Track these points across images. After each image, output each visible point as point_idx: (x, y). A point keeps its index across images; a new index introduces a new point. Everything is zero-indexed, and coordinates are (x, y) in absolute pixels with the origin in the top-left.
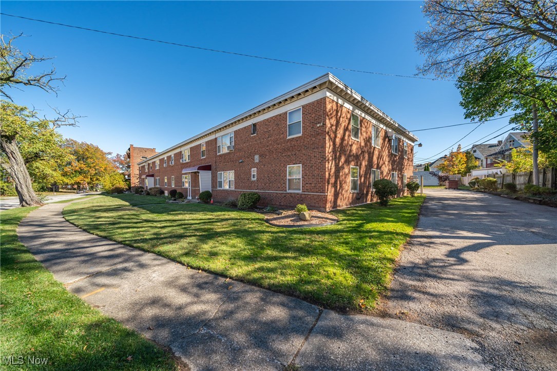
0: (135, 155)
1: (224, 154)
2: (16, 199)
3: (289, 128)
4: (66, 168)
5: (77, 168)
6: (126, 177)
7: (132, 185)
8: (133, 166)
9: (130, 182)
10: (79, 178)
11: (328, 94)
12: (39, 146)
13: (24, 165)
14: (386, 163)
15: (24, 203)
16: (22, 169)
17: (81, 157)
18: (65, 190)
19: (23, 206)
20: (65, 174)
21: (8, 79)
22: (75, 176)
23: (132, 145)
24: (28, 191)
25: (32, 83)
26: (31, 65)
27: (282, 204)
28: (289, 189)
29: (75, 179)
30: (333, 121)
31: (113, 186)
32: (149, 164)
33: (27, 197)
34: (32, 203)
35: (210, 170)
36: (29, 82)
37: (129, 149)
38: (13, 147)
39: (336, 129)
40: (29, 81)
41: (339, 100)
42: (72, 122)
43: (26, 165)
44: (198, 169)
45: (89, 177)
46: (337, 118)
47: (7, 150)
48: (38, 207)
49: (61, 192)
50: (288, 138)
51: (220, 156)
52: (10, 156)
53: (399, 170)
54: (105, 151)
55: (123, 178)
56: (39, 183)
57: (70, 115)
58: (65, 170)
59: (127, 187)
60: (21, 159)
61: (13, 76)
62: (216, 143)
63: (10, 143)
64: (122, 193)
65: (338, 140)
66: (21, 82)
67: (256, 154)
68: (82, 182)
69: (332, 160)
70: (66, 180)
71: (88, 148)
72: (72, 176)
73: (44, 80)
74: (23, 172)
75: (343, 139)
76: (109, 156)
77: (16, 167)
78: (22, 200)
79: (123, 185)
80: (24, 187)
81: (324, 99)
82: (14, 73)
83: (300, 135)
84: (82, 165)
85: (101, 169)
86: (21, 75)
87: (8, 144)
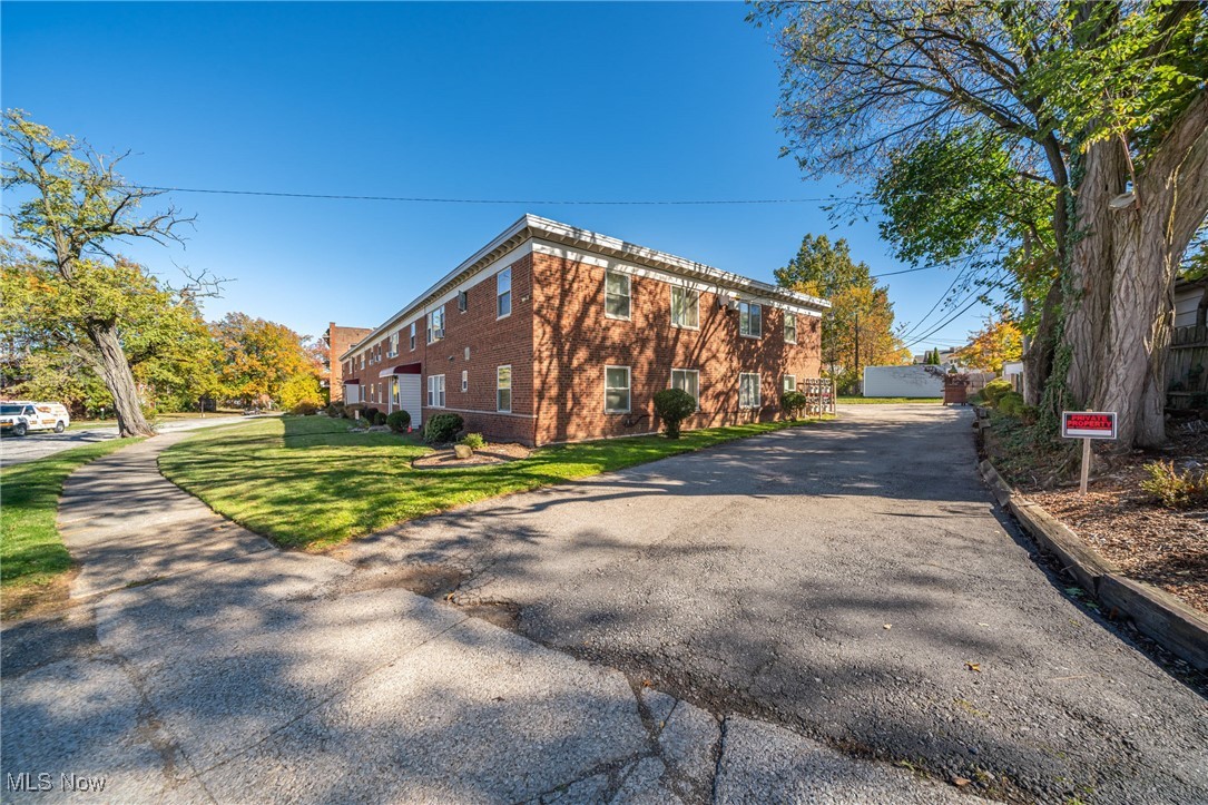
0: (338, 342)
1: (434, 345)
2: (114, 426)
3: (501, 302)
4: (227, 367)
5: (246, 369)
6: (322, 383)
7: (332, 400)
8: (334, 362)
9: (329, 394)
10: (248, 387)
11: (536, 246)
12: (152, 335)
13: (127, 369)
14: (722, 356)
15: (125, 431)
16: (123, 374)
17: (253, 347)
18: (229, 409)
19: (123, 436)
20: (224, 380)
21: (105, 229)
22: (243, 382)
23: (332, 324)
24: (132, 412)
25: (138, 231)
26: (139, 205)
27: (493, 434)
28: (501, 408)
29: (242, 387)
30: (553, 290)
31: (298, 400)
32: (353, 359)
33: (129, 422)
34: (137, 432)
35: (419, 372)
36: (136, 232)
37: (328, 331)
38: (110, 339)
39: (562, 304)
40: (134, 229)
41: (569, 253)
42: (212, 289)
43: (130, 367)
44: (395, 372)
45: (266, 383)
46: (563, 286)
47: (102, 344)
48: (144, 438)
49: (219, 412)
50: (499, 319)
51: (430, 346)
52: (106, 353)
53: (767, 368)
54: (300, 333)
55: (316, 387)
56: (180, 396)
57: (209, 278)
58: (225, 371)
59: (323, 403)
60: (122, 359)
61: (111, 224)
62: (426, 324)
63: (107, 332)
64: (315, 414)
65: (567, 322)
66: (124, 232)
67: (466, 345)
68: (254, 393)
69: (551, 356)
70: (226, 390)
71: (266, 329)
72: (236, 382)
73: (162, 225)
74: (126, 380)
75: (580, 319)
76: (307, 343)
77: (114, 371)
78: (122, 426)
79: (316, 399)
80: (125, 404)
81: (531, 254)
82: (112, 219)
83: (508, 315)
84: (254, 361)
85: (287, 368)
86: (126, 219)
87: (104, 334)
